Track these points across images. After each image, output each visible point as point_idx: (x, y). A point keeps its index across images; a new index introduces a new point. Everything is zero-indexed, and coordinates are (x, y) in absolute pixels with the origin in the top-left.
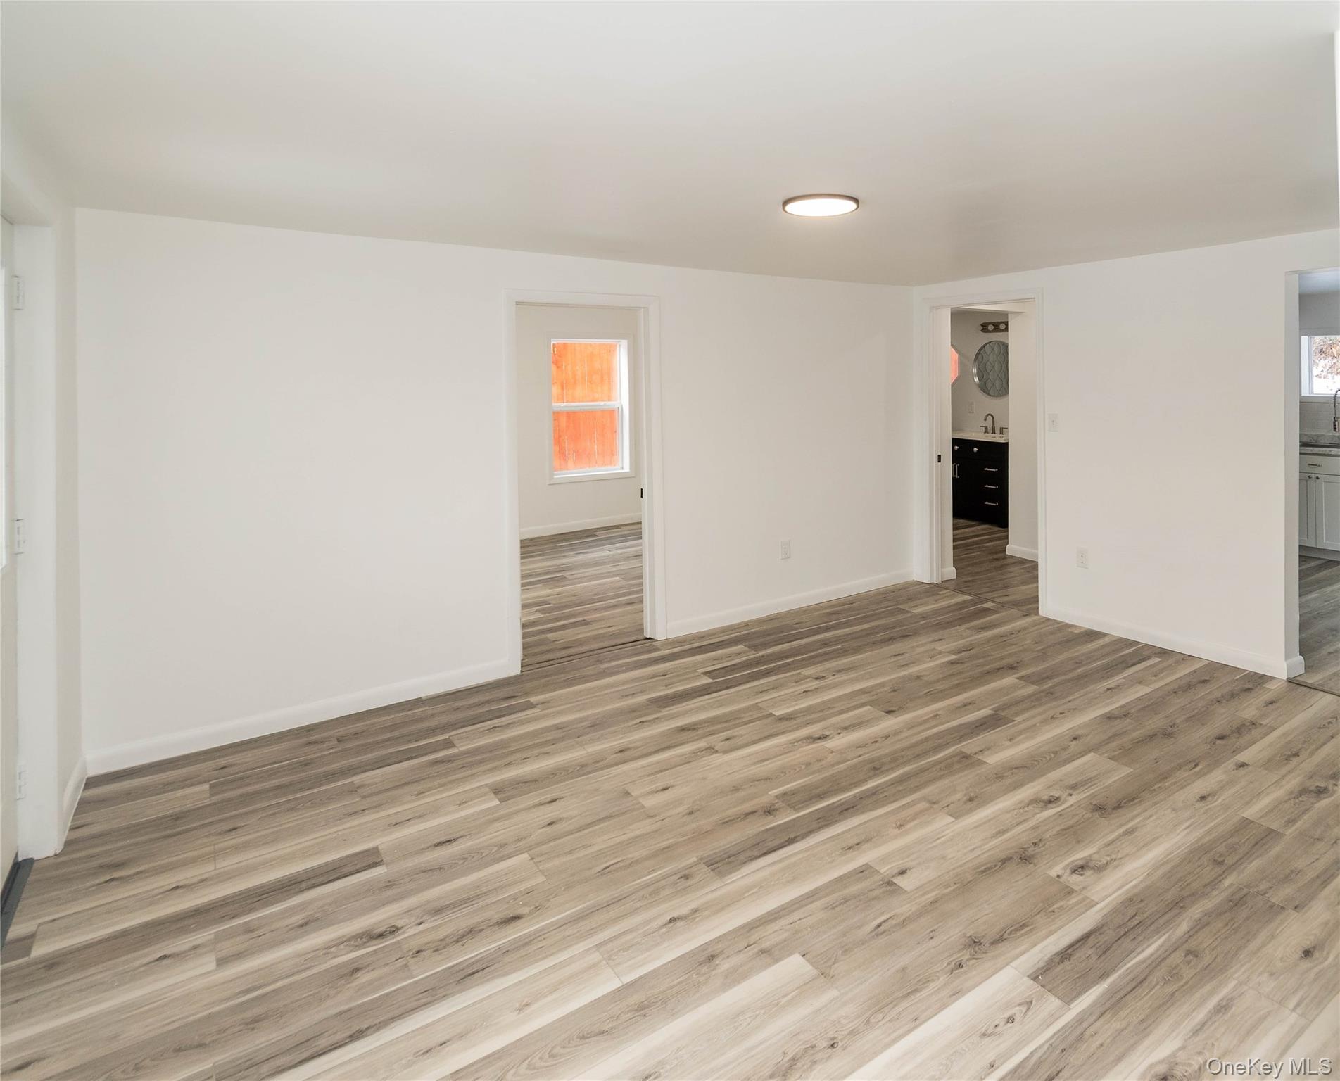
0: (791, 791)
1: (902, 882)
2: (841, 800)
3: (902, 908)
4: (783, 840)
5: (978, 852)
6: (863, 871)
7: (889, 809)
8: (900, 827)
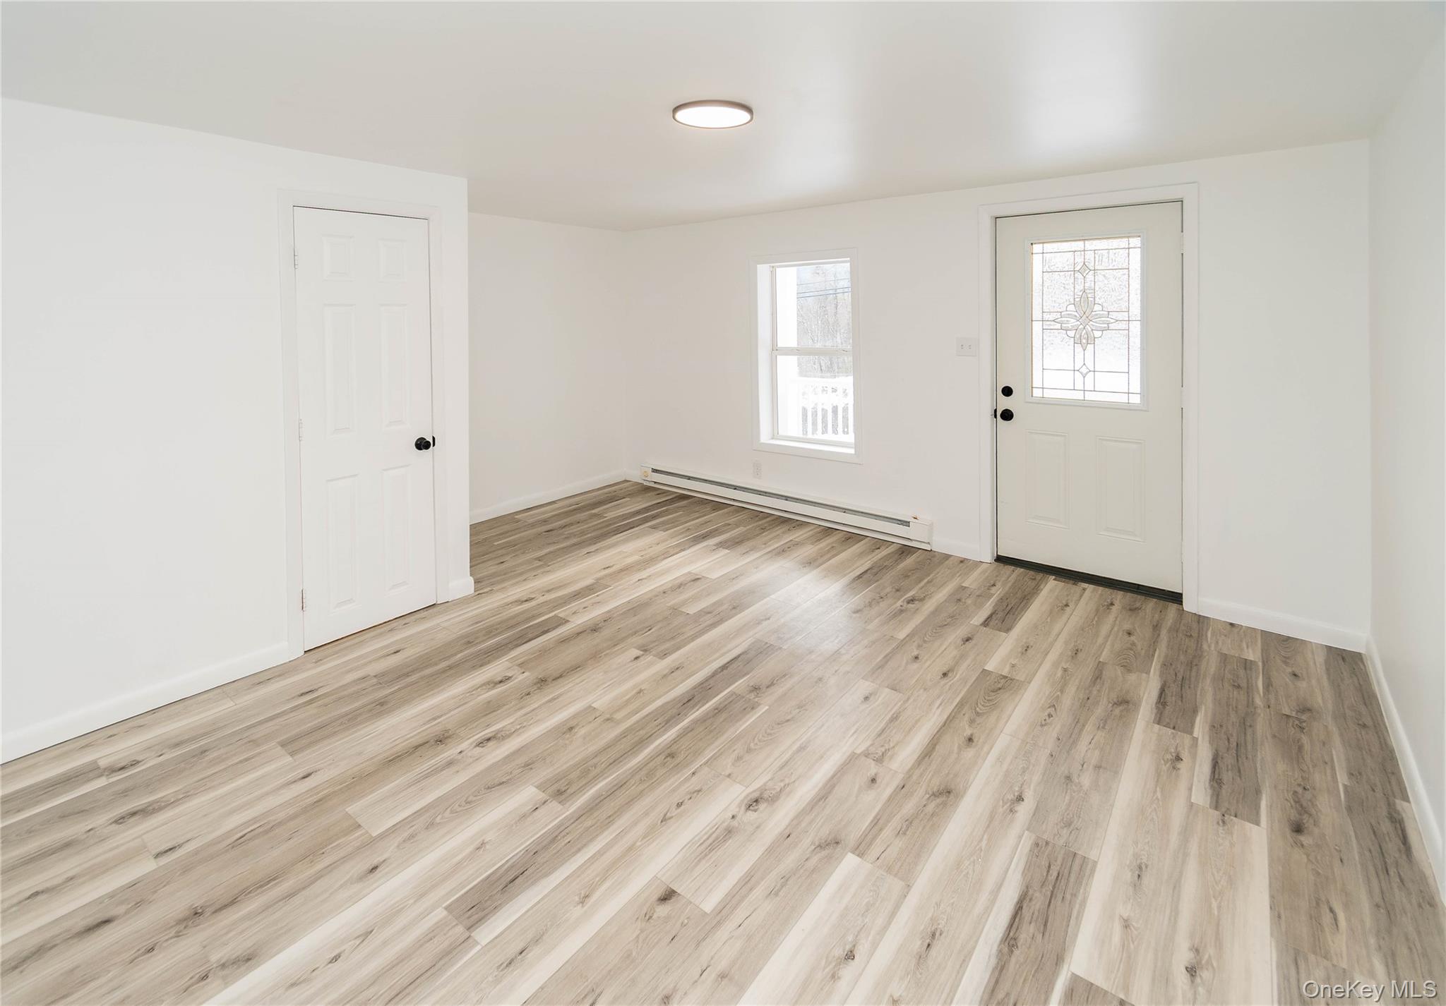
0: (748, 713)
1: (638, 653)
2: (698, 710)
3: (638, 640)
4: (731, 667)
5: (578, 681)
6: (664, 655)
7: (650, 707)
8: (640, 691)
